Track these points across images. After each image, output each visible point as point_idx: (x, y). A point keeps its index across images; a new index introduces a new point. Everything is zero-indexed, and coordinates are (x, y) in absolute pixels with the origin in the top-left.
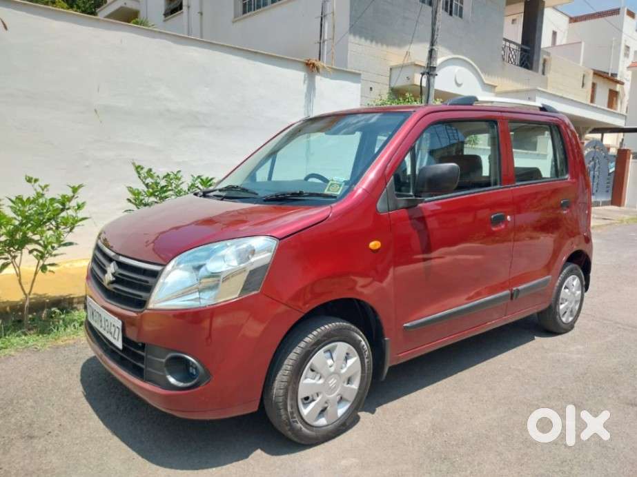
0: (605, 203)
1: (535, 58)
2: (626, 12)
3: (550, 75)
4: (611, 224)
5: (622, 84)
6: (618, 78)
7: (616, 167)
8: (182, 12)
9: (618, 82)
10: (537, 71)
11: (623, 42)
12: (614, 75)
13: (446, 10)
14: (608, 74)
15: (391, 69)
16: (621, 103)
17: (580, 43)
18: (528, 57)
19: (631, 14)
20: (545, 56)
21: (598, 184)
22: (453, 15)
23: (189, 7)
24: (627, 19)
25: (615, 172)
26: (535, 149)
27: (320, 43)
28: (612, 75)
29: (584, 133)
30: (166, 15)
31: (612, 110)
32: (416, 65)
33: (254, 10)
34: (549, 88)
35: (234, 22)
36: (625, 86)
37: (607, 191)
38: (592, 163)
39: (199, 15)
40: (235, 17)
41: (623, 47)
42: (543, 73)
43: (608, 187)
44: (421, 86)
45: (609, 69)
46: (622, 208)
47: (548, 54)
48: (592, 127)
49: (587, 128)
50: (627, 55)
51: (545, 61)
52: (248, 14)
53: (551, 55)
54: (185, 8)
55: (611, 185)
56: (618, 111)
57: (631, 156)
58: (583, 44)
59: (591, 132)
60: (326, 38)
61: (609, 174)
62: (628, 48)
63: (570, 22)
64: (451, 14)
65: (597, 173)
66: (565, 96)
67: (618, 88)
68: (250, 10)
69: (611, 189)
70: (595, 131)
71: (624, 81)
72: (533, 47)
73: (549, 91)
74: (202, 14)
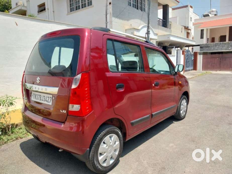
0: (192, 70)
1: (167, 23)
2: (190, 6)
3: (172, 29)
4: (196, 76)
5: (191, 30)
6: (189, 28)
7: (194, 58)
8: (46, 11)
9: (189, 29)
10: (168, 28)
11: (190, 16)
12: (188, 27)
13: (140, 10)
14: (186, 27)
15: (126, 30)
16: (191, 36)
17: (177, 17)
18: (165, 24)
19: (191, 7)
20: (170, 23)
21: (189, 64)
22: (143, 11)
23: (48, 9)
24: (190, 8)
25: (194, 59)
26: (171, 54)
27: (106, 23)
28: (187, 27)
29: (183, 47)
30: (38, 12)
31: (188, 39)
32: (135, 29)
33: (75, 11)
34: (172, 33)
35: (67, 15)
36: (191, 31)
37: (192, 66)
38: (187, 57)
39: (53, 12)
40: (68, 13)
41: (190, 18)
42: (170, 29)
43: (192, 64)
44: (146, 37)
45: (186, 25)
46: (197, 71)
47: (171, 22)
48: (185, 45)
49: (184, 46)
50: (191, 20)
51: (170, 24)
52: (72, 12)
53: (172, 23)
54: (46, 10)
55: (193, 64)
56: (190, 39)
57: (198, 54)
58: (178, 17)
59: (185, 47)
60: (108, 21)
61: (192, 60)
62: (191, 18)
63: (172, 10)
64: (142, 11)
65: (189, 60)
66: (178, 36)
67: (189, 31)
68: (73, 11)
69: (193, 65)
70: (186, 46)
71: (191, 29)
72: (166, 20)
73: (172, 34)
74: (54, 12)
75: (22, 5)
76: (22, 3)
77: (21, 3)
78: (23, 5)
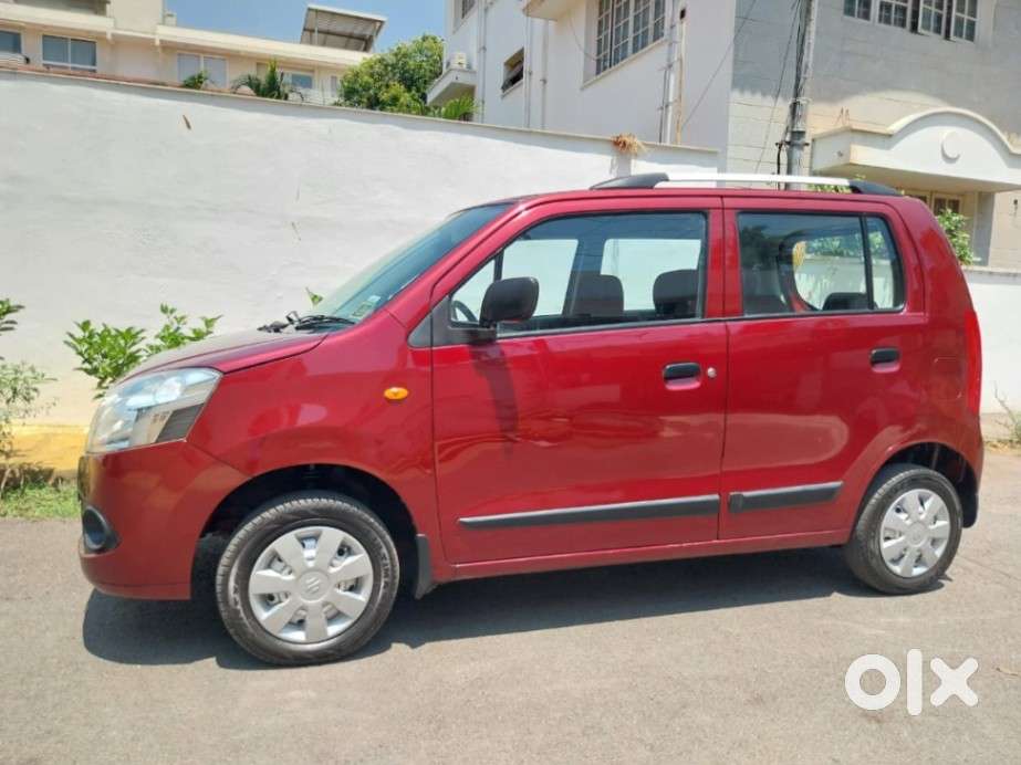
8: (522, 83)
15: (813, 140)
23: (530, 74)
30: (504, 88)
32: (855, 131)
33: (609, 68)
35: (582, 89)
39: (542, 83)
40: (585, 81)
52: (602, 75)
54: (525, 76)
60: (671, 99)
64: (947, 37)
68: (604, 68)
74: (545, 81)
75: (465, 66)
76: (464, 61)
77: (460, 61)
78: (469, 67)
